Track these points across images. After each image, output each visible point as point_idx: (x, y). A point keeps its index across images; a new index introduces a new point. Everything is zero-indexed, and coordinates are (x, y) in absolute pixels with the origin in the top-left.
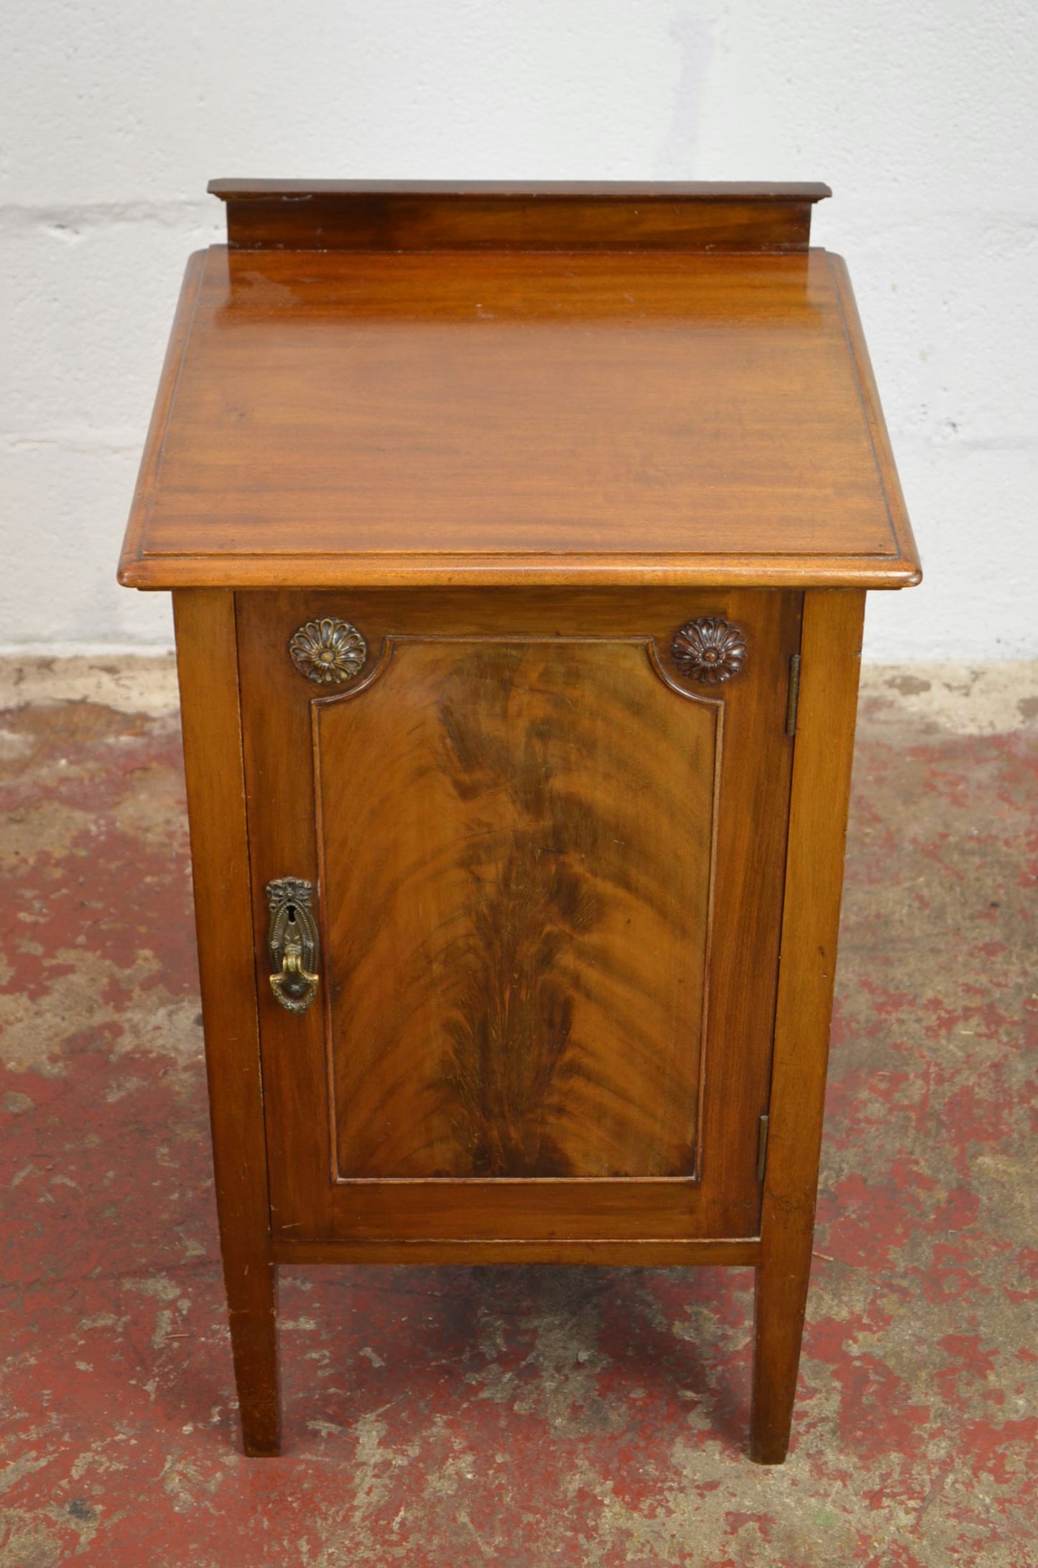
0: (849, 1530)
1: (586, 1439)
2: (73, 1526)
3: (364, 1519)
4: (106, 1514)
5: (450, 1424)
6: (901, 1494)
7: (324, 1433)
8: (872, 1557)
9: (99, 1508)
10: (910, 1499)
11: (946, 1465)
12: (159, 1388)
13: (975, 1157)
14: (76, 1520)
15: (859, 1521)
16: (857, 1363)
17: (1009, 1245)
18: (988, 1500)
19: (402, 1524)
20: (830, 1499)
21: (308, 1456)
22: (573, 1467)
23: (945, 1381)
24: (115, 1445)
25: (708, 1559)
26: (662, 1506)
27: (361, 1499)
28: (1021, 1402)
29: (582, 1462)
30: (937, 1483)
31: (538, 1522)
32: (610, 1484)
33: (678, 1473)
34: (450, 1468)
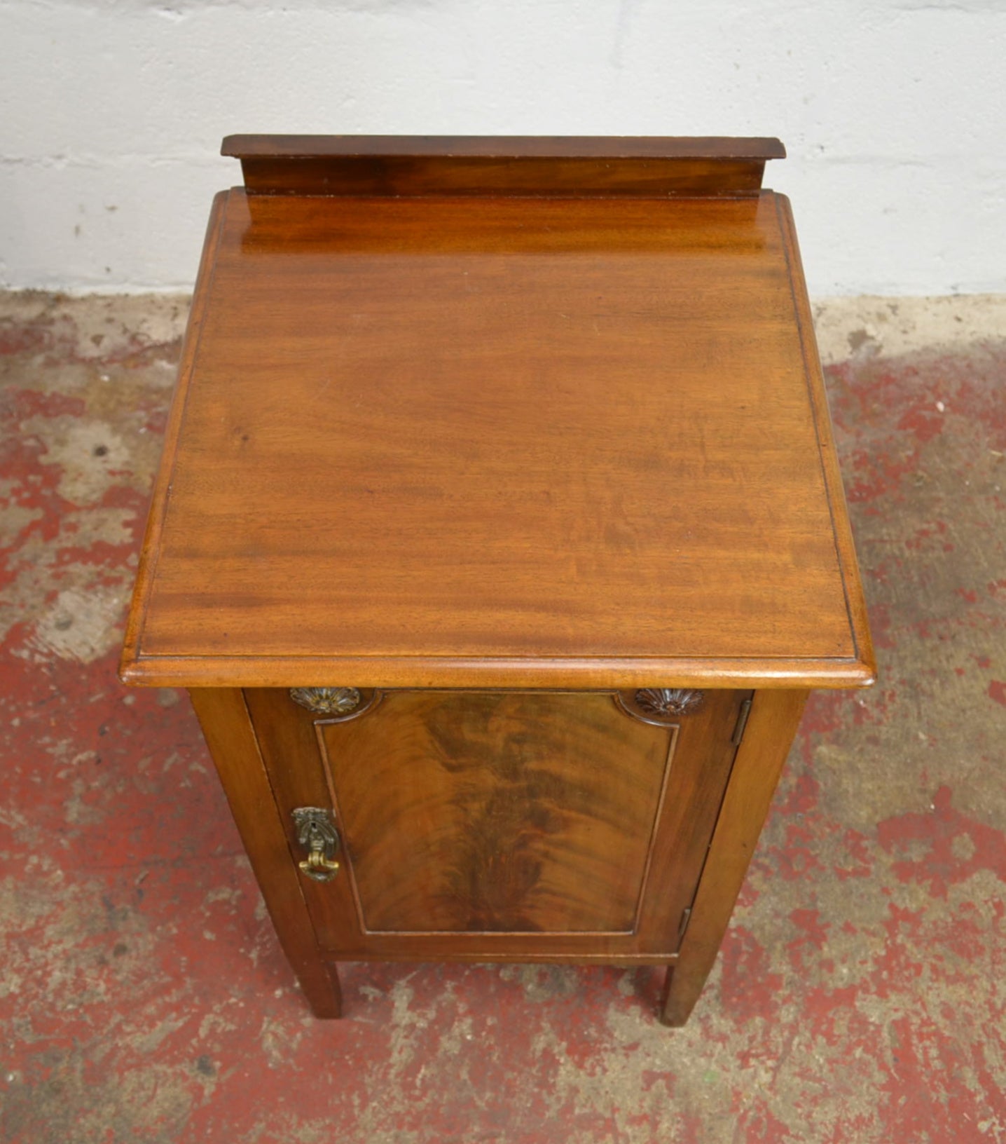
0: (727, 1087)
1: (548, 1004)
2: (199, 1080)
3: (398, 1075)
4: (223, 1069)
5: (457, 990)
6: (762, 1055)
7: (370, 998)
8: (742, 1111)
9: (218, 1064)
10: (769, 1059)
11: (794, 1029)
12: (260, 957)
13: (815, 746)
14: (202, 1075)
15: (733, 1080)
16: (734, 935)
17: (838, 826)
18: (822, 1061)
19: (423, 1080)
20: (714, 1059)
21: (359, 1019)
22: (539, 1029)
23: (794, 951)
24: (229, 1007)
25: (630, 1113)
26: (600, 1065)
27: (395, 1057)
28: (845, 971)
29: (546, 1025)
30: (788, 1044)
31: (515, 1080)
32: (564, 1044)
33: (611, 1035)
34: (456, 1031)
